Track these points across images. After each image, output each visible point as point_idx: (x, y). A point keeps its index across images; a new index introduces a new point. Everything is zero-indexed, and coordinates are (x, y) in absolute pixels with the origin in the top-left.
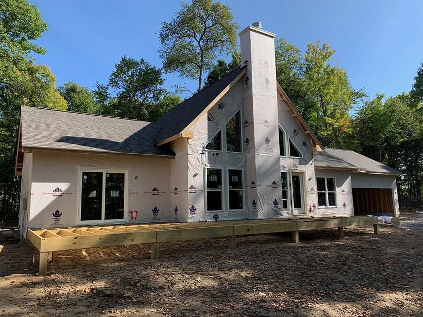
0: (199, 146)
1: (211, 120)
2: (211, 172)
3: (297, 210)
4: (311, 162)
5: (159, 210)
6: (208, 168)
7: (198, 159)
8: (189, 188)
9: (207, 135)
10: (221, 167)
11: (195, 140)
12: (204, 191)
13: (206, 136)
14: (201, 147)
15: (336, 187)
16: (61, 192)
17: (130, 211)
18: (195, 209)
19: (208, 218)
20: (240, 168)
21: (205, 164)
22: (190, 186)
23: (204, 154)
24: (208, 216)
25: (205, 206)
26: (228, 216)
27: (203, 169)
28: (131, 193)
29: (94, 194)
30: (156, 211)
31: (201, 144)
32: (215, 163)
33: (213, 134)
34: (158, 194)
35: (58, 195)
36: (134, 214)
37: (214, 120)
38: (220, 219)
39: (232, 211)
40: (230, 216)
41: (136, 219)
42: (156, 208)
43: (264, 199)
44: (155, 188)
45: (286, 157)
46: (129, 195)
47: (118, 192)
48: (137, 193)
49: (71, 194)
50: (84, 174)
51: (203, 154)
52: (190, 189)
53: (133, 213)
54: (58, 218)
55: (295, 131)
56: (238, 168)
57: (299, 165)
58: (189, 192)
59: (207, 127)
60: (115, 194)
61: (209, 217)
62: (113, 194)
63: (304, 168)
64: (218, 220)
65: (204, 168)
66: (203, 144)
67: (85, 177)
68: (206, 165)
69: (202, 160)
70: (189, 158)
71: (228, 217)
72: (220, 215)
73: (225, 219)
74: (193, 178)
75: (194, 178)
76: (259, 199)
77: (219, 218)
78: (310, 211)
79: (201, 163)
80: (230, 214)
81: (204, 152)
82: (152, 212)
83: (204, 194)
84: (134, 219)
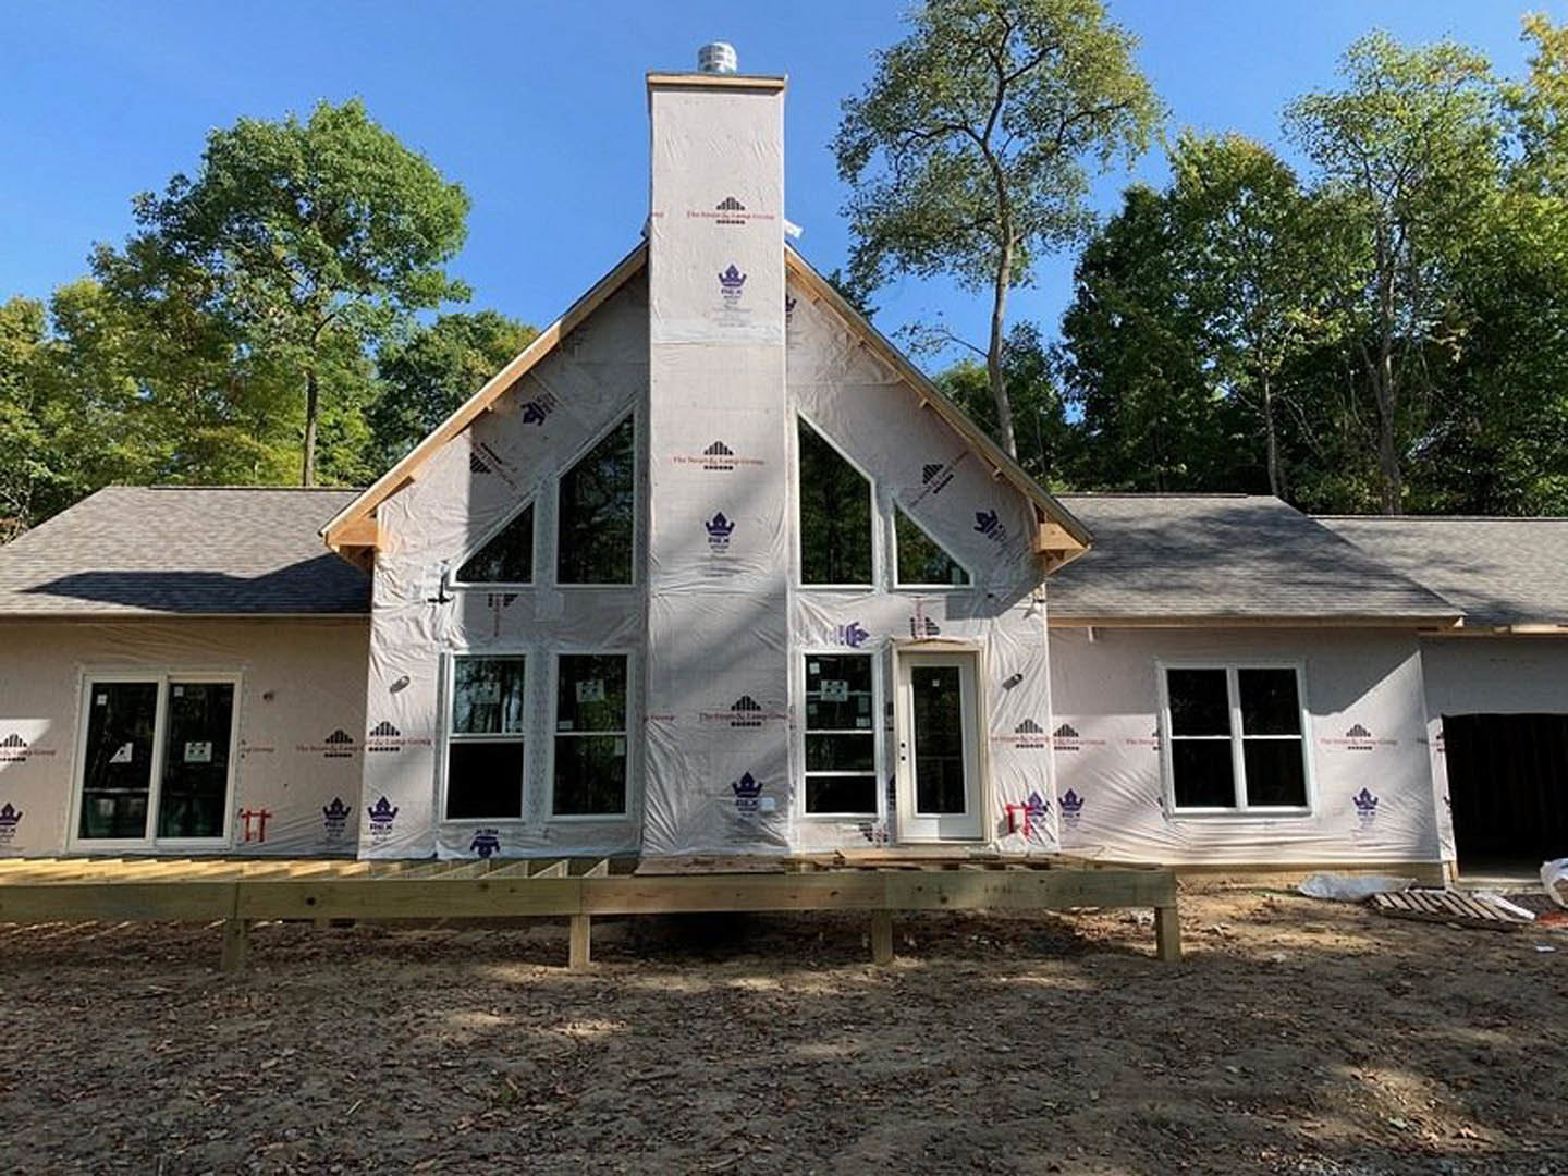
0: (424, 573)
1: (485, 470)
2: (475, 671)
3: (935, 822)
4: (1025, 604)
5: (349, 809)
6: (458, 653)
7: (418, 623)
8: (372, 734)
9: (464, 529)
10: (520, 648)
11: (409, 550)
12: (438, 742)
13: (460, 533)
14: (435, 576)
15: (1305, 714)
16: (23, 749)
17: (241, 810)
18: (391, 810)
19: (445, 845)
20: (617, 647)
21: (448, 640)
22: (376, 725)
23: (447, 600)
24: (448, 837)
25: (435, 801)
26: (542, 841)
27: (437, 658)
28: (249, 751)
29: (125, 755)
30: (340, 815)
31: (436, 565)
32: (496, 634)
33: (492, 520)
34: (350, 755)
35: (13, 756)
36: (254, 822)
37: (500, 466)
38: (505, 851)
39: (567, 823)
40: (552, 839)
41: (262, 840)
42: (337, 803)
43: (685, 775)
44: (337, 733)
45: (869, 591)
46: (243, 756)
47: (209, 745)
48: (271, 750)
49: (53, 753)
50: (98, 689)
51: (442, 600)
52: (375, 738)
53: (252, 818)
54: (9, 828)
55: (930, 472)
56: (606, 648)
57: (949, 617)
58: (371, 749)
59: (465, 497)
60: (198, 752)
61: (456, 842)
62: (192, 752)
63: (979, 632)
64: (494, 854)
65: (442, 655)
66: (445, 562)
67: (102, 700)
68: (451, 644)
69: (434, 626)
70: (379, 621)
71: (542, 846)
72: (505, 835)
73: (524, 851)
74: (389, 695)
75: (397, 694)
76: (656, 773)
77: (498, 849)
78: (1009, 826)
79: (428, 634)
80: (550, 834)
81: (446, 594)
82: (323, 815)
83: (438, 753)
84: (255, 840)
